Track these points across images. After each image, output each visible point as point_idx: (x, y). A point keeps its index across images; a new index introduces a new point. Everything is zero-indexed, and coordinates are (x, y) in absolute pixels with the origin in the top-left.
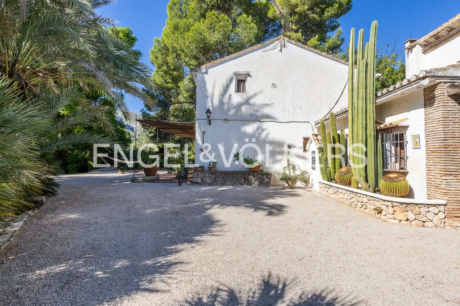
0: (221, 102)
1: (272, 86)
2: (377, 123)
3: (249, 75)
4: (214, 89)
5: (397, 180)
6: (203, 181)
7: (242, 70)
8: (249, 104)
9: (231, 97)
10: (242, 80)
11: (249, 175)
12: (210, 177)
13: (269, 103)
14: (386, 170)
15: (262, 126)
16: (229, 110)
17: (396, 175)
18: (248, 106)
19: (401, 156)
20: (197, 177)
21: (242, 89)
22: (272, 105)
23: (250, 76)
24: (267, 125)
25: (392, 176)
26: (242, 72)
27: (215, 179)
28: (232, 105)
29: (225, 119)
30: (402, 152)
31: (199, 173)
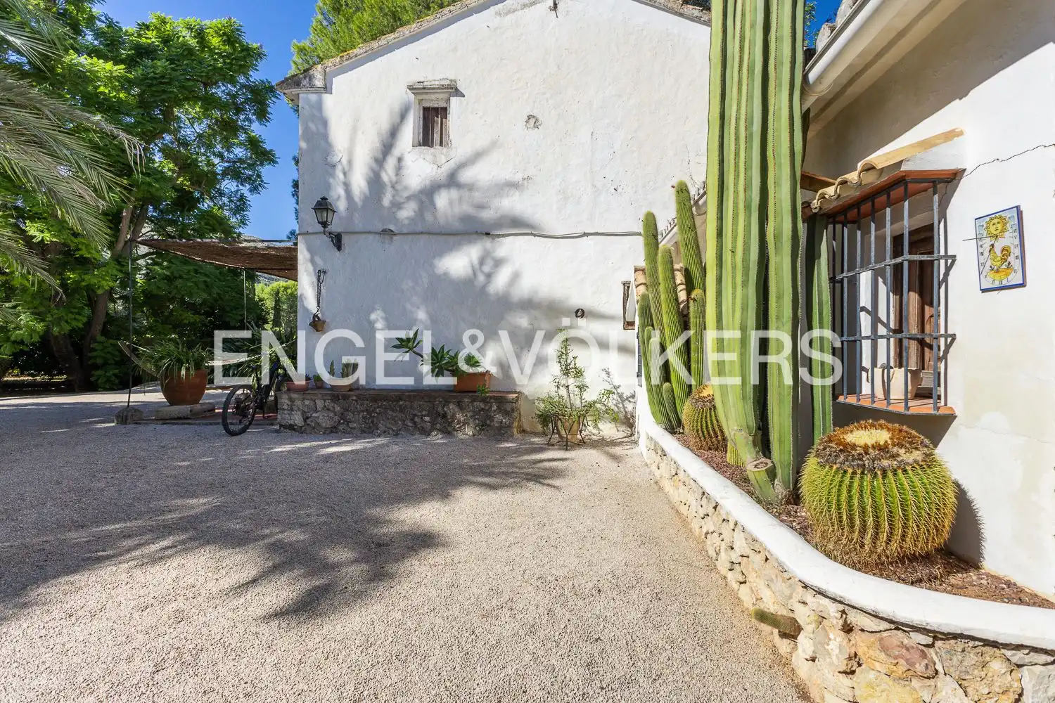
0: (375, 182)
1: (527, 122)
2: (810, 182)
3: (457, 89)
4: (352, 140)
5: (885, 463)
6: (308, 421)
7: (434, 75)
8: (459, 186)
9: (403, 163)
10: (437, 108)
11: (447, 402)
12: (328, 409)
13: (518, 177)
14: (852, 400)
15: (494, 252)
16: (397, 205)
17: (882, 436)
18: (454, 193)
19: (922, 330)
20: (292, 410)
21: (437, 137)
22: (525, 182)
23: (458, 93)
24: (512, 247)
25: (861, 436)
26: (433, 83)
27: (342, 416)
28: (406, 188)
29: (384, 231)
30: (927, 316)
31: (294, 396)
